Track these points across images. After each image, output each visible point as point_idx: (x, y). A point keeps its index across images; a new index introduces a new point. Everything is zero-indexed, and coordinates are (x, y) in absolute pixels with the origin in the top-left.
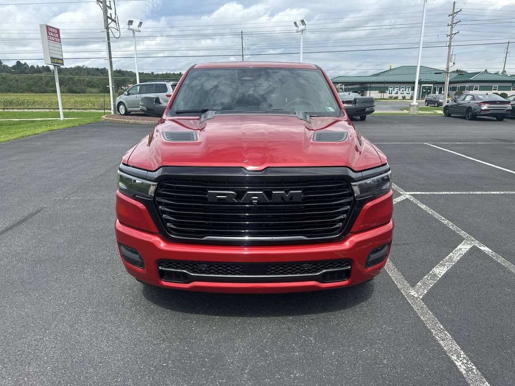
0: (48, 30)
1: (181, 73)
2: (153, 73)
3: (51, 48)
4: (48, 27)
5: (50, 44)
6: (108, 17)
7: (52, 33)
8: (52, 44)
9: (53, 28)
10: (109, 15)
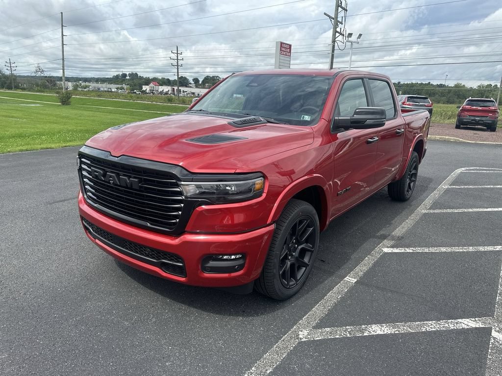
0: (281, 46)
1: (430, 83)
2: (399, 83)
3: (281, 61)
4: (282, 43)
5: (281, 58)
6: (337, 32)
7: (285, 49)
8: (282, 57)
9: (286, 44)
10: (338, 30)
